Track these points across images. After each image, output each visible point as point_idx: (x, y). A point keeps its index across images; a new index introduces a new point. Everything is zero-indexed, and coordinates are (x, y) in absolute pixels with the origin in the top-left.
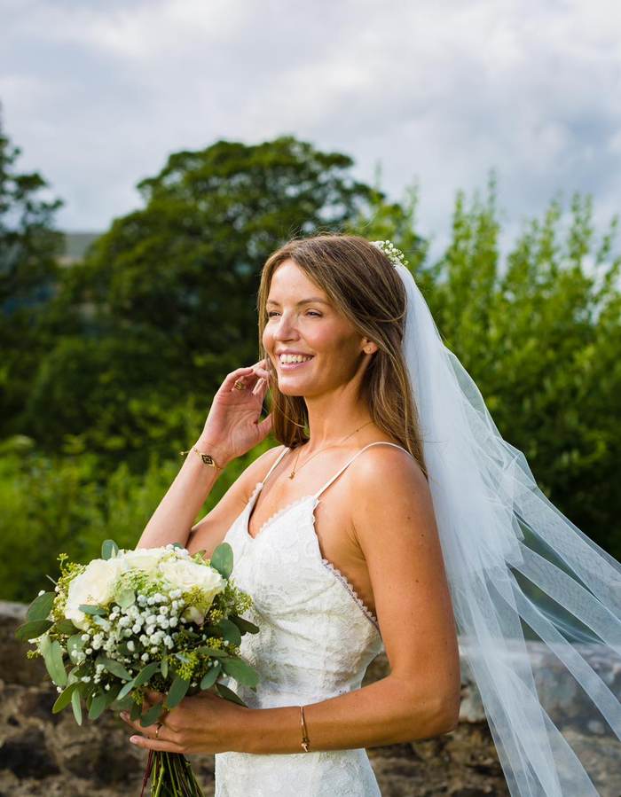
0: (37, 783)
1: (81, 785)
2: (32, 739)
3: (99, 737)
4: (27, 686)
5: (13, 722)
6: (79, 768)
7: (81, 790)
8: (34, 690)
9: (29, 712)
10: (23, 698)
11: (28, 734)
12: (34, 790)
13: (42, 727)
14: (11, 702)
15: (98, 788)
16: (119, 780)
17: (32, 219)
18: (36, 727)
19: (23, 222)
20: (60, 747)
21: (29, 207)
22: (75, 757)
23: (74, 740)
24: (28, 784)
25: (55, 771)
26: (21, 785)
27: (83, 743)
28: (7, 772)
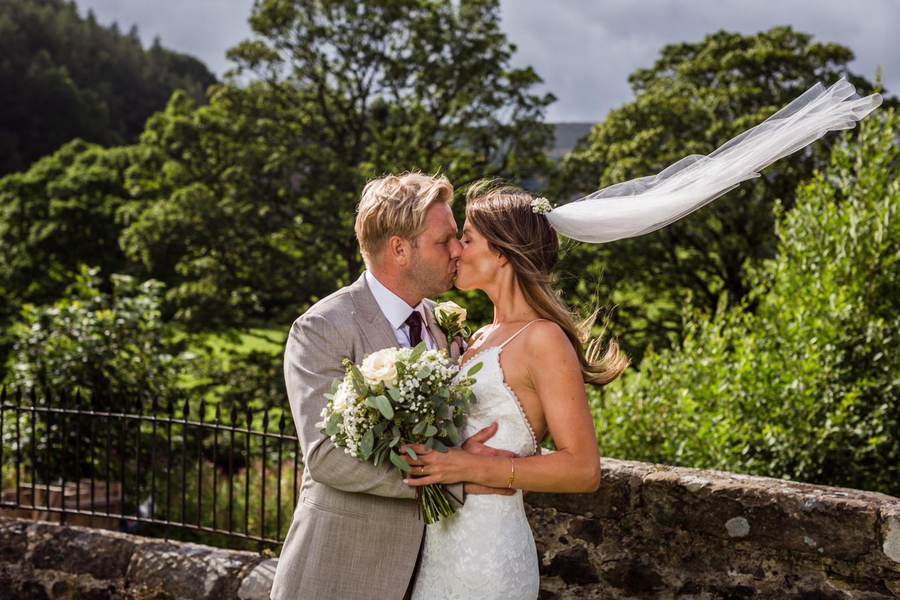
0: (581, 588)
1: (615, 592)
2: (578, 554)
3: (630, 557)
4: (576, 514)
5: (563, 540)
6: (613, 579)
7: (615, 596)
8: (580, 518)
9: (575, 534)
10: (571, 523)
11: (574, 550)
12: (577, 593)
13: (585, 546)
14: (562, 525)
15: (627, 595)
16: (645, 591)
17: (522, 114)
18: (582, 546)
19: (514, 117)
20: (600, 563)
21: (521, 102)
22: (611, 570)
23: (611, 558)
24: (574, 588)
25: (595, 580)
26: (568, 588)
27: (618, 560)
28: (557, 577)
